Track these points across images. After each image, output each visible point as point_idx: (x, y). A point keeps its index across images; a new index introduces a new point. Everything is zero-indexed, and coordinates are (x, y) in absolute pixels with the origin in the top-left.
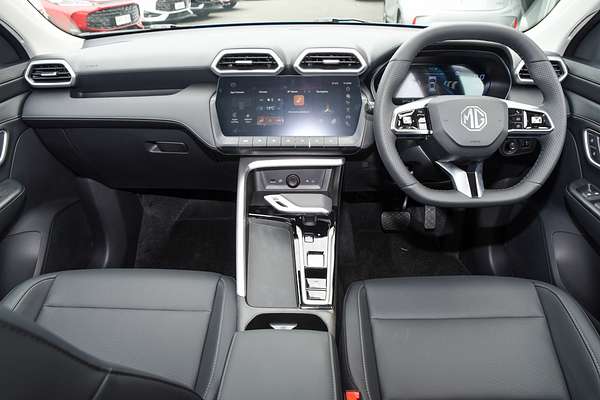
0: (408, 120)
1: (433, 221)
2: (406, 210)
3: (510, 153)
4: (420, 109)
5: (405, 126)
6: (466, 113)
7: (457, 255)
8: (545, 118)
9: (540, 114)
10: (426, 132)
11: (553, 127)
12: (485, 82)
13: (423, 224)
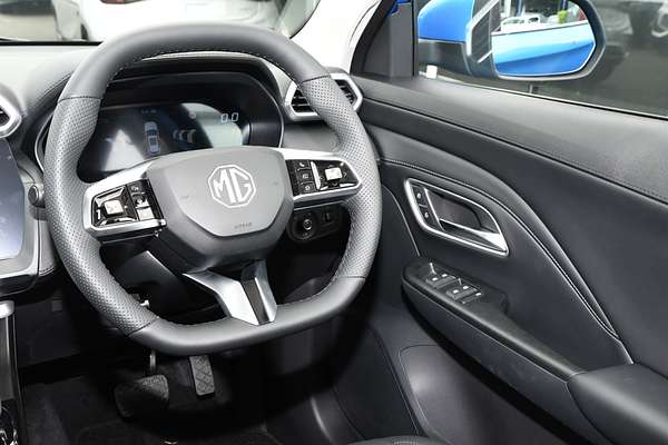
0: (114, 207)
1: (210, 379)
2: (155, 372)
3: (306, 237)
4: (135, 184)
5: (111, 218)
6: (218, 177)
7: (264, 428)
8: (345, 169)
9: (336, 164)
10: (154, 223)
11: (360, 181)
12: (241, 125)
13: (193, 388)
